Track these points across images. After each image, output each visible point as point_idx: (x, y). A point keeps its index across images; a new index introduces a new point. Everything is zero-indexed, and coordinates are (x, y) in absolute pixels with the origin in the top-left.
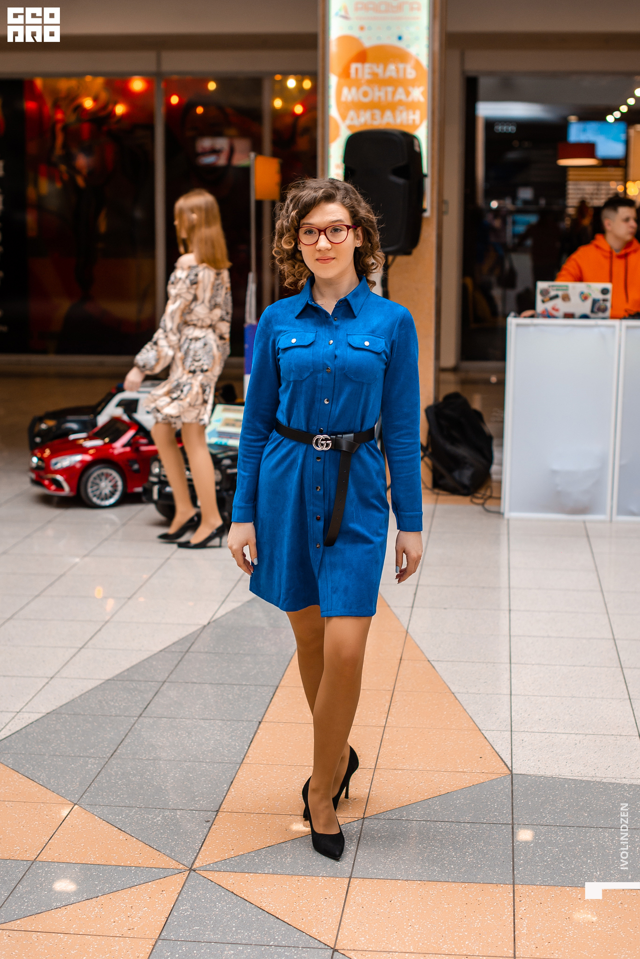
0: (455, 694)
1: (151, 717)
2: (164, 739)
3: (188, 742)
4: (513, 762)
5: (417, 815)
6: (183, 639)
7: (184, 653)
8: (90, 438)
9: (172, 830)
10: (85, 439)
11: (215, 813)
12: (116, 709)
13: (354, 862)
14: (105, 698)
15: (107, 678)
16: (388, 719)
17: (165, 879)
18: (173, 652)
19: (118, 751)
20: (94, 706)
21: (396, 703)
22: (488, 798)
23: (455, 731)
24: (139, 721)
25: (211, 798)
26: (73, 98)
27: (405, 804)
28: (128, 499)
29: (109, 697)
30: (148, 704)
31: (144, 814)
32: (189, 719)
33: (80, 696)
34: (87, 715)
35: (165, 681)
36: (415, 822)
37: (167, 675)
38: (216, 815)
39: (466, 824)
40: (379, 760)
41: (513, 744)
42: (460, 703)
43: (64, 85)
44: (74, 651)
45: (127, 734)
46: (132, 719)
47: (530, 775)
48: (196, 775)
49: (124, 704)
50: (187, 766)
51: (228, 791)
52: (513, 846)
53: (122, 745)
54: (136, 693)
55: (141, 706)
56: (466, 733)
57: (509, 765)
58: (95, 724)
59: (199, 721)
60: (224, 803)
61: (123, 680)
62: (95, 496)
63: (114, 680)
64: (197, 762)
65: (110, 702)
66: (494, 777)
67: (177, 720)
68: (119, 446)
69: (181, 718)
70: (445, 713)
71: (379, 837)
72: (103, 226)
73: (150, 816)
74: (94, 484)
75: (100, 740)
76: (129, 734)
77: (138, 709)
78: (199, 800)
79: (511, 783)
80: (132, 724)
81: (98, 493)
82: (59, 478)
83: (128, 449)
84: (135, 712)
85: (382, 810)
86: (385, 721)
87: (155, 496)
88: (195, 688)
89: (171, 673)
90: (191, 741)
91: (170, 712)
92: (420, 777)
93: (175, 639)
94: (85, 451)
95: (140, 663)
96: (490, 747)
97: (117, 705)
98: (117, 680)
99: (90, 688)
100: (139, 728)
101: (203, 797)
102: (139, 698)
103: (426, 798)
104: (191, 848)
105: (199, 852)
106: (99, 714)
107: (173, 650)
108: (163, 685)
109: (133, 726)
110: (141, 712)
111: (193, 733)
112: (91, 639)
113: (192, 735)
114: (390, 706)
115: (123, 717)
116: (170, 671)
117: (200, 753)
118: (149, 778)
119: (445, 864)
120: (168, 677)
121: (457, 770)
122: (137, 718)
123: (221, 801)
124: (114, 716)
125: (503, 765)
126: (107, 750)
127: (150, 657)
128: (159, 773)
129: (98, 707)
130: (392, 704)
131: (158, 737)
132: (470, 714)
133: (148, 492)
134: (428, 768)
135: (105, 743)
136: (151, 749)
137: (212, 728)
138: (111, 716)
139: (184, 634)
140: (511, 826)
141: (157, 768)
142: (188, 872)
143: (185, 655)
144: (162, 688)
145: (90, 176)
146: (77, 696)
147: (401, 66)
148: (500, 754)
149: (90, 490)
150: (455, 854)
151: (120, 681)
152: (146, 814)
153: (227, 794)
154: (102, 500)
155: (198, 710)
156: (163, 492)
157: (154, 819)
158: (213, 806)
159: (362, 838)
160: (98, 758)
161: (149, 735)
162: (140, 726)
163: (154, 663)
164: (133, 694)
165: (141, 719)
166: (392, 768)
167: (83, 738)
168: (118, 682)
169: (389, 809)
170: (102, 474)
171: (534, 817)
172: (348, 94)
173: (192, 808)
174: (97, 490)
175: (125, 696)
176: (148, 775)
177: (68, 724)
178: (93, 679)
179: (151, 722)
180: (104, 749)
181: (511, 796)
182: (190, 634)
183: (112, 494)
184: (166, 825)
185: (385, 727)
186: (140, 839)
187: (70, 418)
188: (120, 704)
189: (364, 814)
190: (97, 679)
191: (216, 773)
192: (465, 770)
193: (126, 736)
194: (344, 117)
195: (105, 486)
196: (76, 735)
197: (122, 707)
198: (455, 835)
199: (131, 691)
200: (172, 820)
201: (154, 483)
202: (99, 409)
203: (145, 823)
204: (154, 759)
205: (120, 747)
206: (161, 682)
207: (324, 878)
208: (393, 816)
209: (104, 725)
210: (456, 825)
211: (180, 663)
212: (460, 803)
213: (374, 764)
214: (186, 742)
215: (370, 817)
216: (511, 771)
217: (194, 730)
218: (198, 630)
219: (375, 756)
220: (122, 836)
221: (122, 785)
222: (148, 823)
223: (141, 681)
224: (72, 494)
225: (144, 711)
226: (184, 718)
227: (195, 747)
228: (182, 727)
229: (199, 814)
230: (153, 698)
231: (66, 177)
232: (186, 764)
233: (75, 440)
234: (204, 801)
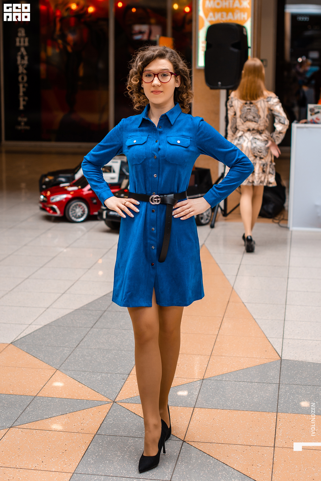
0: (255, 319)
1: (97, 328)
2: (104, 339)
4: (283, 353)
5: (231, 378)
8: (71, 186)
9: (106, 383)
10: (68, 186)
11: (128, 375)
12: (80, 324)
13: (197, 400)
14: (75, 318)
15: (76, 308)
16: (219, 331)
17: (100, 406)
19: (80, 344)
20: (69, 322)
21: (224, 323)
22: (268, 371)
23: (254, 337)
25: (126, 368)
26: (65, 5)
27: (225, 373)
28: (90, 218)
29: (77, 318)
30: (96, 322)
31: (92, 375)
32: (117, 329)
33: (62, 317)
34: (65, 326)
36: (229, 382)
37: (107, 308)
38: (128, 376)
39: (255, 383)
40: (213, 351)
41: (283, 345)
42: (257, 324)
44: (60, 295)
47: (291, 360)
48: (119, 357)
50: (115, 352)
52: (278, 394)
53: (82, 342)
54: (91, 316)
55: (93, 323)
56: (260, 338)
57: (280, 355)
58: (69, 331)
59: (122, 330)
60: (132, 370)
61: (84, 310)
62: (73, 216)
63: (80, 309)
64: (120, 350)
65: (77, 320)
66: (272, 361)
67: (111, 330)
68: (86, 190)
69: (113, 329)
70: (249, 329)
71: (211, 388)
72: (81, 72)
73: (95, 376)
74: (73, 210)
75: (71, 339)
76: (86, 336)
77: (91, 324)
78: (120, 369)
79: (280, 364)
80: (88, 332)
81: (75, 215)
82: (55, 207)
83: (91, 192)
84: (89, 325)
85: (213, 375)
86: (218, 332)
87: (104, 216)
88: (121, 314)
89: (109, 306)
90: (117, 340)
91: (107, 326)
92: (234, 360)
94: (68, 192)
95: (93, 301)
96: (271, 346)
97: (80, 322)
99: (67, 313)
101: (122, 367)
102: (92, 318)
103: (236, 370)
104: (114, 392)
105: (118, 394)
106: (71, 326)
111: (119, 336)
112: (69, 289)
115: (83, 328)
117: (122, 346)
118: (95, 358)
119: (243, 402)
121: (253, 357)
122: (89, 329)
123: (131, 370)
124: (79, 327)
125: (277, 355)
126: (75, 344)
127: (99, 299)
128: (100, 356)
129: (71, 323)
130: (222, 324)
131: (101, 338)
132: (262, 330)
133: (101, 214)
134: (238, 356)
135: (73, 340)
136: (97, 343)
137: (129, 334)
138: (77, 327)
140: (278, 385)
141: (99, 353)
142: (113, 403)
144: (104, 314)
145: (75, 46)
146: (60, 317)
148: (276, 349)
149: (70, 213)
150: (249, 398)
152: (93, 375)
154: (77, 218)
155: (121, 325)
156: (108, 214)
157: (97, 377)
158: (127, 372)
159: (201, 389)
160: (69, 348)
161: (96, 336)
162: (92, 332)
163: (101, 301)
164: (89, 316)
165: (92, 329)
166: (220, 355)
167: (62, 338)
168: (81, 311)
169: (216, 375)
170: (77, 205)
171: (291, 380)
172: (209, 4)
173: (116, 373)
174: (74, 213)
175: (85, 318)
176: (95, 356)
177: (55, 331)
178: (69, 309)
179: (98, 330)
180: (73, 343)
181: (280, 370)
183: (82, 215)
184: (103, 380)
185: (217, 335)
186: (89, 387)
187: (61, 175)
188: (82, 321)
189: (204, 377)
190: (71, 309)
191: (129, 356)
192: (257, 357)
193: (84, 337)
194: (207, 15)
195: (79, 211)
196: (59, 336)
197: (83, 323)
198: (249, 388)
200: (106, 378)
201: (104, 210)
202: (76, 171)
203: (92, 379)
204: (98, 349)
205: (81, 342)
207: (181, 407)
208: (218, 379)
209: (73, 332)
210: (250, 383)
212: (253, 373)
213: (210, 353)
214: (115, 341)
215: (207, 379)
216: (281, 358)
217: (119, 335)
219: (211, 349)
220: (80, 385)
221: (81, 361)
222: (94, 379)
223: (93, 310)
224: (61, 215)
225: (94, 325)
226: (114, 329)
227: (119, 343)
228: (113, 333)
229: (120, 376)
230: (99, 319)
231: (61, 46)
232: (115, 351)
233: (64, 187)
234: (122, 369)
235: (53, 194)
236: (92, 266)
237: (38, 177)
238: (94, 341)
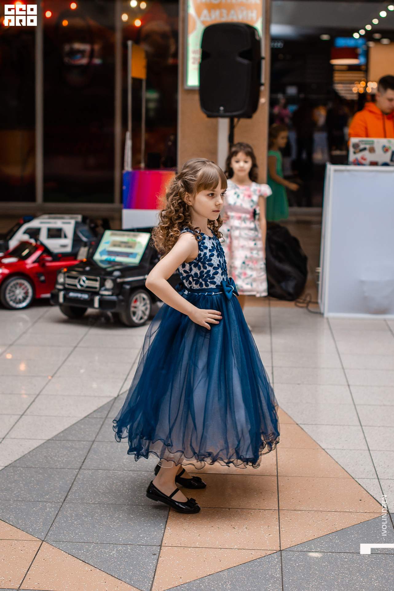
0: (326, 450)
1: (89, 469)
2: (103, 487)
3: (123, 490)
5: (323, 547)
6: (100, 408)
7: (104, 419)
8: (6, 257)
9: (127, 561)
11: (159, 547)
12: (60, 463)
14: (49, 454)
15: (47, 438)
16: (278, 470)
18: (95, 418)
19: (69, 497)
20: (42, 460)
21: (281, 457)
22: (375, 533)
23: (334, 479)
24: (80, 472)
25: (153, 535)
27: (311, 539)
28: (37, 302)
29: (52, 453)
30: (85, 459)
31: (101, 548)
32: (120, 470)
33: (29, 453)
34: (38, 468)
35: (94, 441)
36: (323, 553)
37: (95, 436)
38: (160, 549)
40: (280, 503)
41: (383, 488)
42: (331, 457)
44: (18, 417)
45: (73, 483)
46: (74, 471)
48: (136, 516)
49: (66, 459)
51: (165, 529)
54: (73, 450)
55: (79, 461)
56: (343, 480)
58: (46, 475)
59: (129, 472)
60: (164, 539)
61: (60, 440)
62: (11, 300)
63: (53, 440)
64: (135, 505)
65: (54, 458)
66: (376, 516)
67: (111, 471)
68: (30, 262)
69: (113, 470)
70: (322, 465)
71: (298, 566)
73: (106, 550)
74: (11, 291)
75: (52, 488)
76: (74, 483)
77: (78, 463)
78: (144, 537)
79: (390, 521)
80: (75, 475)
81: (13, 298)
83: (36, 265)
84: (75, 465)
85: (294, 543)
86: (276, 471)
87: (61, 300)
88: (119, 446)
89: (98, 434)
90: (125, 489)
91: (103, 465)
92: (317, 516)
93: (95, 408)
94: (4, 266)
95: (71, 426)
96: (365, 492)
97: (60, 459)
98: (56, 440)
99: (36, 446)
100: (81, 478)
101: (146, 534)
102: (77, 454)
103: (326, 533)
104: (146, 577)
105: (154, 580)
106: (47, 467)
107: (95, 416)
108: (93, 443)
109: (76, 477)
110: (80, 465)
112: (28, 407)
113: (126, 484)
114: (277, 460)
115: (67, 469)
116: (97, 433)
117: (135, 497)
118: (99, 519)
120: (96, 437)
121: (345, 511)
122: (78, 470)
123: (161, 537)
124: (60, 469)
125: (380, 506)
126: (60, 496)
127: (78, 422)
128: (106, 515)
129: (46, 462)
130: (278, 458)
131: (98, 485)
132: (342, 466)
133: (55, 297)
134: (321, 509)
135: (57, 491)
136: (94, 495)
137: (140, 478)
138: (57, 468)
139: (101, 404)
141: (104, 510)
143: (105, 420)
144: (93, 446)
146: (27, 452)
148: (375, 496)
149: (7, 296)
151: (58, 440)
152: (103, 548)
153: (164, 531)
154: (17, 303)
155: (125, 463)
156: (67, 296)
157: (110, 552)
158: (156, 542)
159: (283, 568)
161: (90, 483)
162: (82, 476)
163: (82, 426)
164: (71, 451)
165: (82, 471)
166: (292, 509)
167: (38, 486)
168: (57, 442)
169: (299, 543)
170: (17, 284)
173: (138, 543)
174: (13, 295)
175: (65, 453)
176: (97, 516)
177: (24, 475)
178: (36, 439)
179: (90, 473)
180: (57, 495)
182: (106, 404)
183: (25, 299)
184: (122, 558)
185: (277, 476)
186: (102, 570)
188: (62, 459)
189: (280, 547)
190: (40, 439)
191: (152, 514)
192: (351, 510)
193: (72, 485)
195: (19, 293)
196: (32, 484)
197: (64, 461)
198: (359, 564)
199: (69, 449)
200: (126, 553)
201: (60, 290)
204: (99, 503)
205: (69, 493)
206: (92, 441)
208: (304, 549)
209: (53, 476)
210: (356, 555)
211: (103, 426)
212: (354, 537)
213: (277, 506)
215: (286, 550)
217: (126, 479)
218: (111, 401)
219: (276, 501)
220: (88, 567)
221: (78, 525)
222: (106, 556)
223: (75, 441)
225: (82, 464)
226: (116, 470)
227: (130, 493)
228: (115, 477)
229: (146, 548)
230: (88, 454)
232: (126, 507)
234: (147, 538)
236: (55, 373)
238: (90, 490)
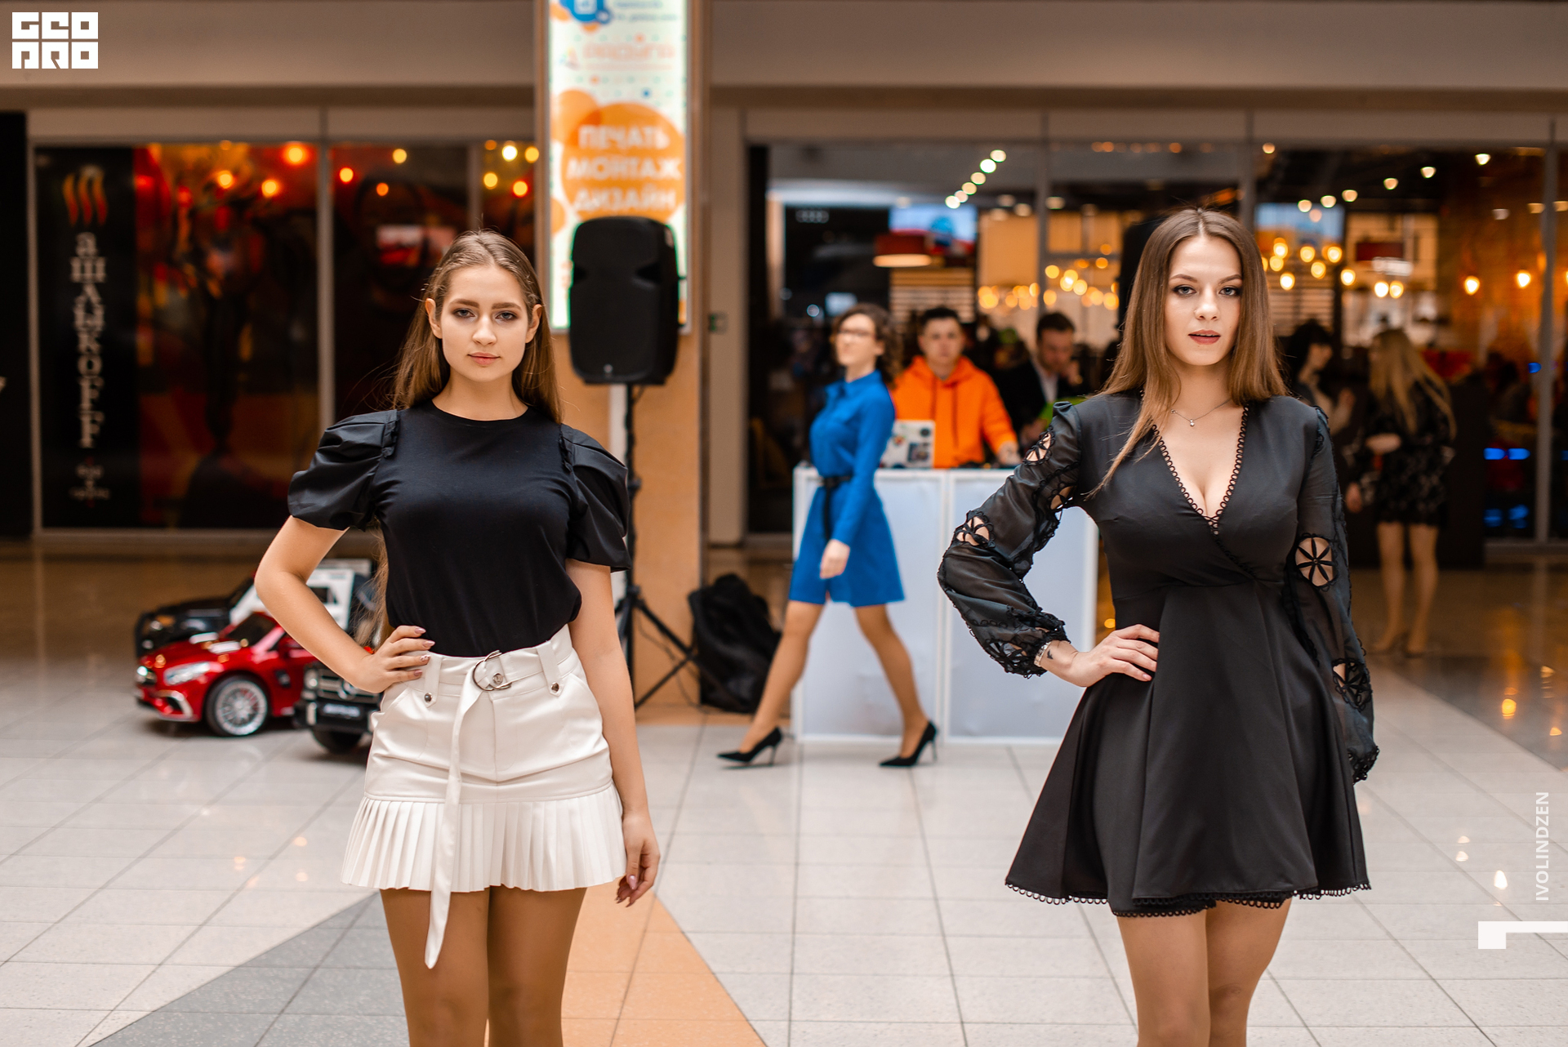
6: (344, 911)
7: (345, 930)
8: (221, 640)
10: (213, 642)
15: (237, 963)
18: (331, 928)
26: (202, 174)
33: (200, 988)
37: (320, 958)
43: (192, 154)
44: (192, 930)
62: (227, 720)
63: (248, 966)
68: (261, 651)
69: (338, 1014)
72: (246, 349)
74: (226, 704)
81: (231, 716)
82: (178, 697)
83: (274, 655)
87: (312, 719)
94: (213, 658)
95: (283, 943)
99: (214, 977)
102: (280, 988)
107: (330, 926)
112: (215, 914)
116: (326, 953)
127: (300, 935)
133: (301, 714)
139: (347, 904)
143: (346, 932)
145: (229, 279)
146: (194, 988)
147: (648, 131)
149: (220, 712)
154: (237, 725)
155: (361, 1002)
156: (323, 713)
163: (305, 943)
170: (238, 690)
172: (577, 169)
174: (231, 711)
177: (183, 1024)
178: (217, 966)
182: (355, 905)
183: (252, 717)
187: (193, 614)
190: (223, 966)
194: (571, 197)
195: (242, 707)
201: (310, 702)
202: (235, 599)
224: (195, 719)
231: (193, 281)
233: (200, 645)
235: (172, 662)
236: (279, 851)
237: (131, 621)
